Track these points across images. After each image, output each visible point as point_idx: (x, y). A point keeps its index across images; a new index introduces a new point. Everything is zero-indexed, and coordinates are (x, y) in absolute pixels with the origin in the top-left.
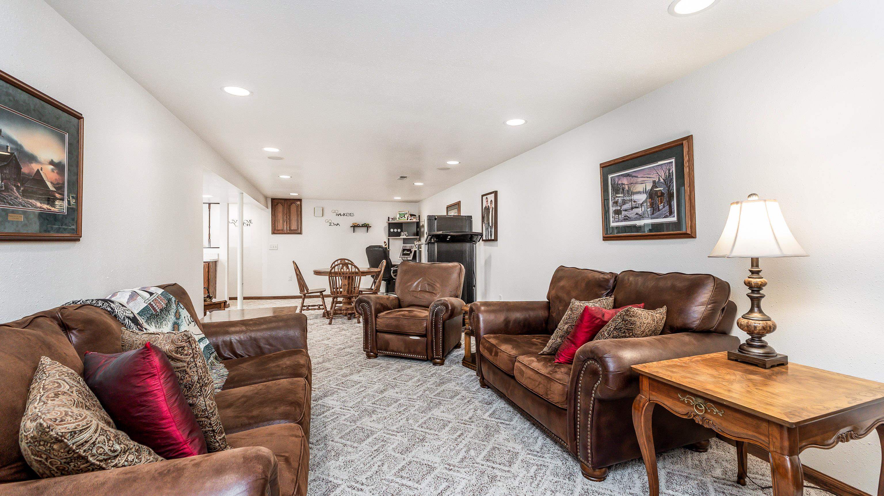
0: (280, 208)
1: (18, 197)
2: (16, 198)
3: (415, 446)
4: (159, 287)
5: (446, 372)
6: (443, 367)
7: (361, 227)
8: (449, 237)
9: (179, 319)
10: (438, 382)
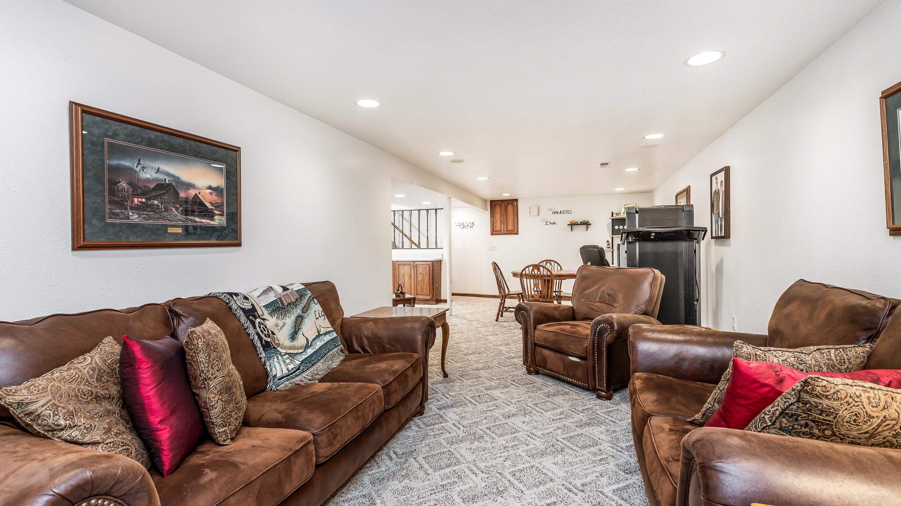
0: (498, 210)
1: (177, 215)
2: (176, 216)
3: (485, 497)
4: (302, 284)
5: (606, 410)
6: (607, 403)
7: (579, 224)
8: (653, 234)
9: (305, 313)
10: (584, 421)
